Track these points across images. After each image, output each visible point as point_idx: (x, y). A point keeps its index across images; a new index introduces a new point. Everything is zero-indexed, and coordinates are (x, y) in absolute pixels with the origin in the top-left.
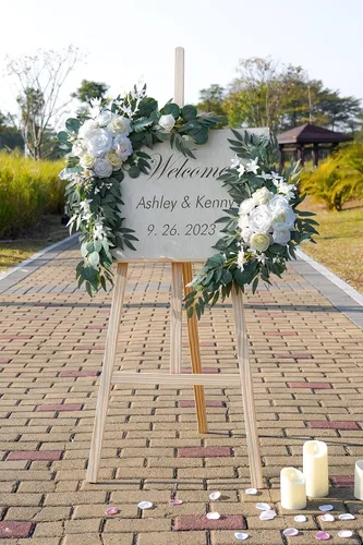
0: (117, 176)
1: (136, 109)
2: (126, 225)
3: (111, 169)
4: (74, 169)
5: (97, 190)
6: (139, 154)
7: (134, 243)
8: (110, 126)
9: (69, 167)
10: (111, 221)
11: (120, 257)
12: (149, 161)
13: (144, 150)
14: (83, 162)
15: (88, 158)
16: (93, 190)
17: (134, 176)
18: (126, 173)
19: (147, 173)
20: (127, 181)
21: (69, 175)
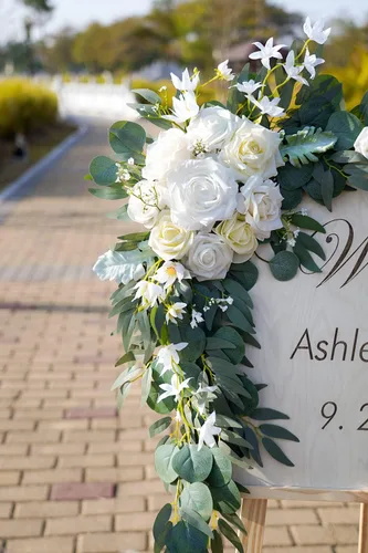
0: (241, 275)
1: (292, 105)
2: (268, 400)
3: (227, 260)
4: (134, 255)
5: (197, 317)
6: (297, 220)
7: (287, 447)
8: (230, 150)
9: (121, 248)
10: (234, 396)
11: (258, 484)
12: (320, 238)
13: (309, 209)
14: (158, 244)
15: (173, 233)
16: (188, 317)
17: (284, 275)
18: (263, 268)
19: (316, 270)
20: (267, 289)
21: (122, 269)
